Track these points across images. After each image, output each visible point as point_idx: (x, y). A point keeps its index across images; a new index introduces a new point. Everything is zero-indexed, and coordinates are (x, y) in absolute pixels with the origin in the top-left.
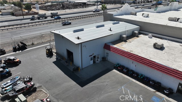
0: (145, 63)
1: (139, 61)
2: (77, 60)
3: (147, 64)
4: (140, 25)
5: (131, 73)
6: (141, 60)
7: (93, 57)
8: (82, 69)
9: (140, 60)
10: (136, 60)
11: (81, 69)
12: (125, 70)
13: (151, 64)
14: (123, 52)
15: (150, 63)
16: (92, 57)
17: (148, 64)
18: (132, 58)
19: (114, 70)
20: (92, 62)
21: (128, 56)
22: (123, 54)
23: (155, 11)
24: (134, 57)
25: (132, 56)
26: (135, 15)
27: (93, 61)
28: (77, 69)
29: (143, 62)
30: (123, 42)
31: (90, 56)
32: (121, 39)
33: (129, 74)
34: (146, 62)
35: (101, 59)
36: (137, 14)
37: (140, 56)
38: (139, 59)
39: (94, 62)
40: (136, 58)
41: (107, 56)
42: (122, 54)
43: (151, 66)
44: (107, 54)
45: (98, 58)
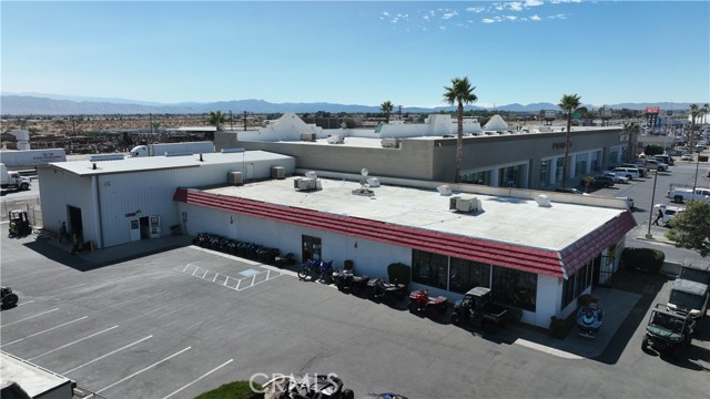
0: (247, 210)
1: (237, 208)
3: (250, 211)
4: (295, 153)
6: (242, 205)
7: (141, 219)
8: (103, 248)
10: (232, 207)
11: (99, 247)
12: (213, 240)
14: (210, 197)
15: (255, 207)
16: (137, 218)
17: (252, 211)
18: (225, 206)
20: (136, 234)
22: (211, 203)
23: (378, 135)
25: (226, 202)
26: (312, 140)
27: (139, 230)
28: (88, 247)
29: (244, 209)
30: (231, 187)
31: (128, 216)
34: (249, 206)
35: (169, 232)
37: (240, 198)
38: (238, 204)
39: (144, 236)
41: (185, 221)
42: (208, 202)
43: (256, 211)
44: (185, 214)
45: (155, 224)
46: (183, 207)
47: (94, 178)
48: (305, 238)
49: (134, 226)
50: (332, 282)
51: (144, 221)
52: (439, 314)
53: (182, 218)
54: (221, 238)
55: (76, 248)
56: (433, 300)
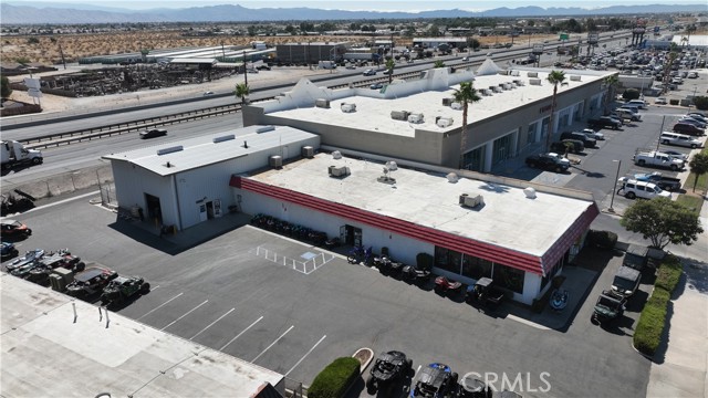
0: (298, 201)
1: (289, 199)
2: (169, 212)
4: (320, 131)
6: (293, 197)
7: (207, 204)
8: (182, 230)
9: (291, 196)
10: (285, 198)
11: (179, 229)
13: (306, 200)
14: (264, 187)
16: (204, 203)
17: (302, 203)
18: (278, 196)
19: (247, 226)
20: (204, 216)
21: (273, 194)
22: (265, 192)
23: (383, 95)
24: (282, 194)
25: (279, 193)
26: (327, 106)
27: (205, 213)
28: (171, 230)
29: (295, 201)
30: (273, 171)
31: (198, 202)
32: (271, 164)
34: (300, 199)
35: (228, 211)
36: (331, 104)
37: (291, 191)
39: (210, 216)
40: (285, 195)
41: (240, 202)
42: (263, 191)
43: (307, 204)
44: (239, 197)
45: (218, 206)
46: (237, 191)
47: (172, 176)
48: (348, 227)
49: (202, 210)
50: (374, 265)
51: (209, 205)
52: (456, 296)
53: (237, 200)
54: (275, 220)
55: (163, 232)
56: (452, 285)
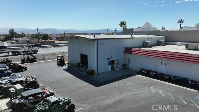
0: (178, 58)
1: (169, 57)
2: (92, 64)
3: (181, 59)
5: (160, 75)
6: (173, 56)
7: (112, 61)
8: (98, 74)
9: (171, 55)
10: (166, 57)
11: (96, 73)
12: (152, 73)
13: (187, 57)
14: (148, 52)
15: (185, 57)
16: (110, 60)
17: (183, 59)
18: (160, 56)
20: (110, 68)
21: (155, 55)
22: (149, 54)
24: (163, 55)
25: (160, 54)
27: (111, 66)
28: (92, 72)
29: (176, 58)
30: (147, 48)
31: (108, 59)
32: (144, 46)
33: (159, 77)
34: (180, 56)
37: (171, 52)
38: (169, 55)
40: (166, 55)
41: (129, 62)
42: (147, 54)
43: (187, 59)
44: (129, 59)
45: (117, 63)
46: (128, 56)
47: (96, 41)
49: (109, 64)
53: (127, 61)
55: (88, 73)
